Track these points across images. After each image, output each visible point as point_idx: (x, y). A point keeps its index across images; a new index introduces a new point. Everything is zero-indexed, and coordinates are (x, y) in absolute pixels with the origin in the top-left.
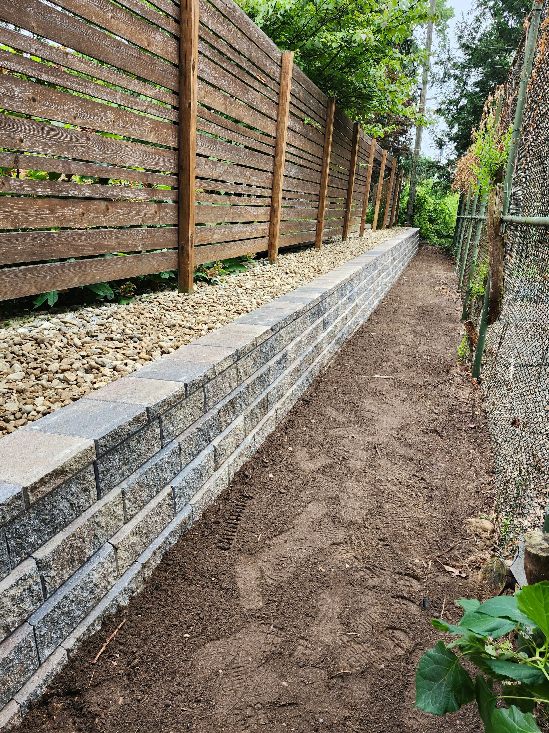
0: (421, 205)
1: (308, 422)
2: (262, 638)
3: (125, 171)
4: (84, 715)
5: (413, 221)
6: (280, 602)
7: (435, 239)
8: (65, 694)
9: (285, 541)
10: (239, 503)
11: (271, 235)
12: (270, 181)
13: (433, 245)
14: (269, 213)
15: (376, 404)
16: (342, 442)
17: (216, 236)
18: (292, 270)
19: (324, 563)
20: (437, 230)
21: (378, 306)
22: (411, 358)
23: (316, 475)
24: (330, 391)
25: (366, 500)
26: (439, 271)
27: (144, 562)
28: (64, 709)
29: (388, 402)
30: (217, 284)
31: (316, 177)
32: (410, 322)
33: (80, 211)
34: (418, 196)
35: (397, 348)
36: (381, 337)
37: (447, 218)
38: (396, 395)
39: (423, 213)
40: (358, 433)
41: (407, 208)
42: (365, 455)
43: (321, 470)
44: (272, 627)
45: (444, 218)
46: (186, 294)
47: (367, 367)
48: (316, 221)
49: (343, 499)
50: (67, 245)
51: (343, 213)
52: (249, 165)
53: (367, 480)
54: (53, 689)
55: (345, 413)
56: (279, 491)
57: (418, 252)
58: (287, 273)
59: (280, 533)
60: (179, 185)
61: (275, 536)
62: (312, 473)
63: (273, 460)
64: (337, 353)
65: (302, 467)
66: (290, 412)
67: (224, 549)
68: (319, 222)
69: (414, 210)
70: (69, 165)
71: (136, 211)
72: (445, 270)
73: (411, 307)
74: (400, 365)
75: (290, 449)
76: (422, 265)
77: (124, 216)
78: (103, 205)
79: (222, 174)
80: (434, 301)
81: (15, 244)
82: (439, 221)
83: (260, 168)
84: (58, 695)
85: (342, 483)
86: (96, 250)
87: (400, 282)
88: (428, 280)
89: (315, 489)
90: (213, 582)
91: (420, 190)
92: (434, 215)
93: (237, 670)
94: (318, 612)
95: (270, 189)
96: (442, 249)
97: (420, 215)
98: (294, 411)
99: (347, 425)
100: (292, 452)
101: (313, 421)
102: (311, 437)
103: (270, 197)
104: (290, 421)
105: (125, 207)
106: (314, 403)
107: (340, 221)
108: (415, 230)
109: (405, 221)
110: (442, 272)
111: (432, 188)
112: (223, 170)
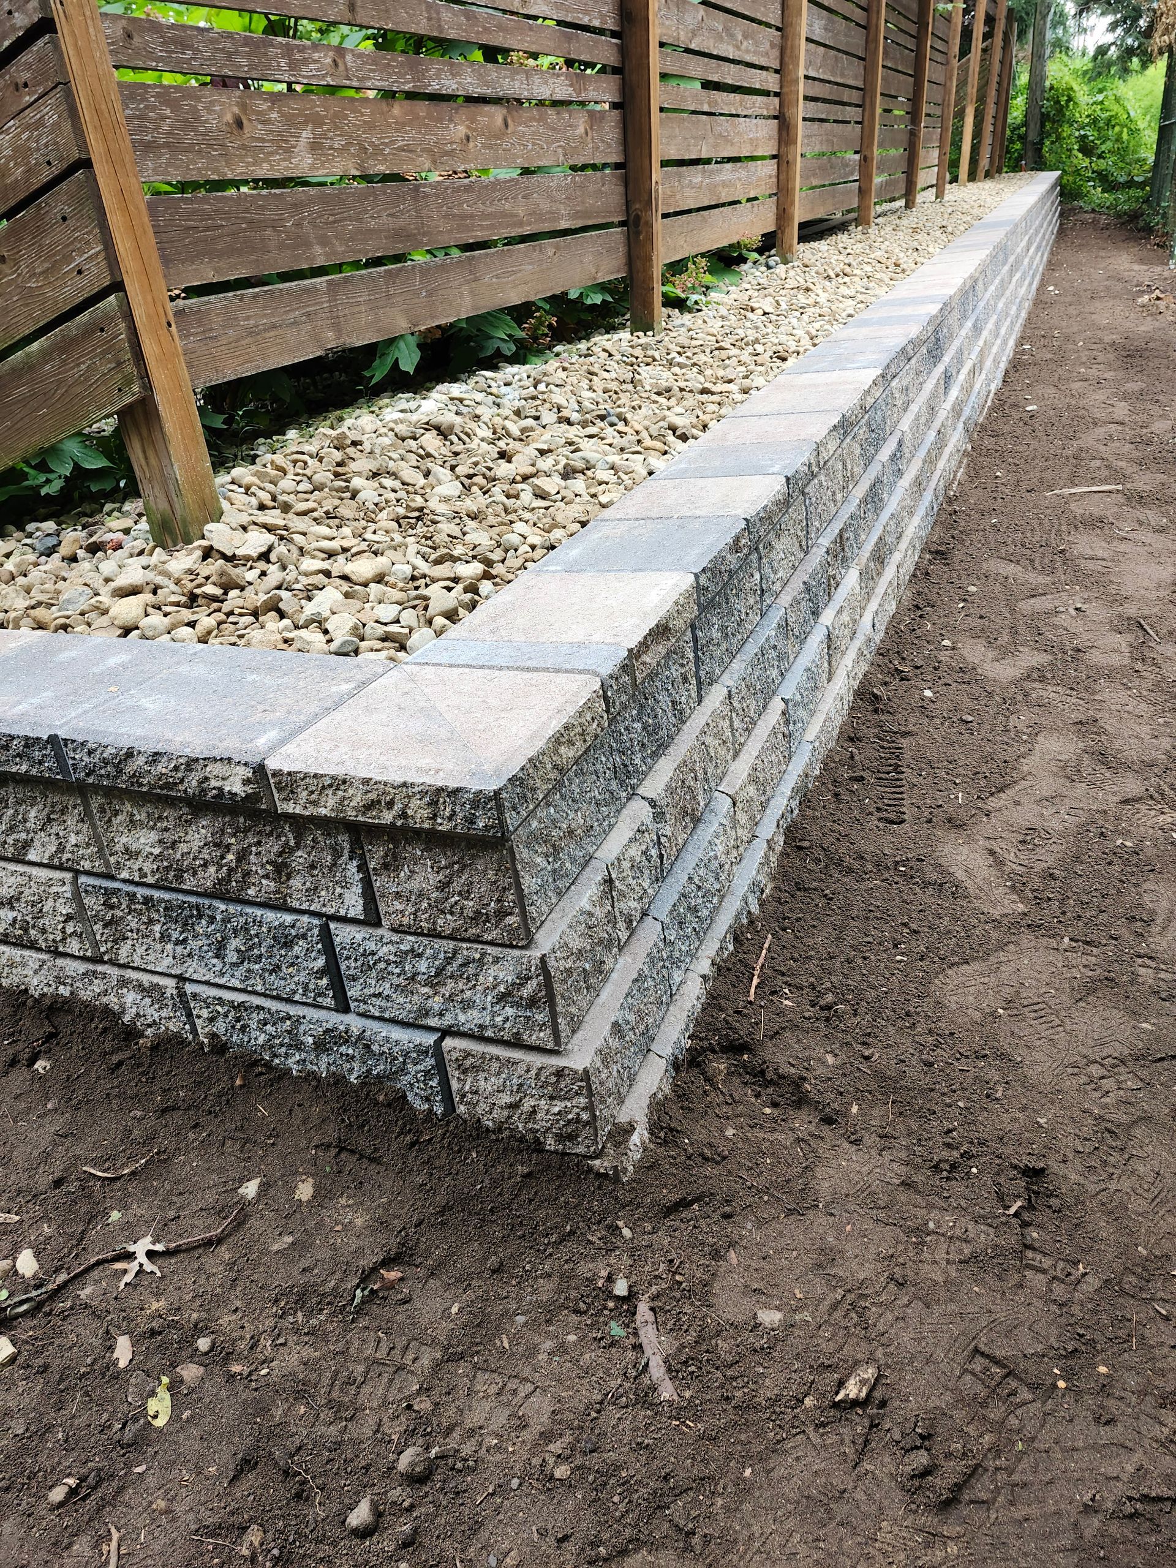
0: (1060, 110)
1: (960, 591)
2: (1057, 959)
3: (531, 28)
4: (771, 1082)
5: (1041, 156)
6: (1062, 902)
7: (1097, 194)
8: (725, 1050)
9: (1017, 803)
10: (886, 744)
11: (782, 192)
12: (776, 53)
13: (1093, 211)
14: (775, 134)
15: (1104, 544)
16: (1057, 621)
17: (688, 192)
18: (838, 270)
19: (1127, 834)
20: (1099, 173)
21: (1016, 353)
22: (1141, 447)
23: (1028, 685)
24: (984, 530)
25: (1161, 720)
26: (1127, 266)
27: (769, 837)
28: (730, 1074)
29: (1128, 536)
30: (699, 311)
31: (855, 40)
32: (1106, 375)
33: (461, 130)
34: (1052, 88)
35: (1101, 432)
36: (1052, 412)
37: (1125, 136)
38: (1140, 523)
39: (1066, 131)
40: (1086, 601)
41: (1025, 124)
42: (1122, 641)
43: (1035, 675)
44: (1066, 940)
45: (1119, 139)
46: (650, 333)
47: (1047, 475)
48: (857, 157)
49: (1109, 723)
50: (446, 216)
51: (905, 137)
52: (741, 10)
53: (1146, 684)
54: (701, 1039)
55: (1037, 564)
56: (961, 720)
57: (1062, 232)
58: (828, 278)
59: (1001, 790)
60: (623, 62)
61: (992, 794)
62: (1017, 682)
63: (917, 668)
64: (965, 453)
65: (990, 674)
66: (914, 575)
67: (892, 822)
68: (865, 159)
69: (1043, 126)
70: (438, 13)
71: (554, 129)
72: (1142, 261)
73: (1094, 347)
74: (1123, 464)
75: (946, 643)
76: (1082, 256)
77: (534, 144)
78: (497, 114)
79: (694, 34)
80: (1142, 328)
81: (366, 211)
82: (1103, 148)
83: (759, 16)
84: (713, 1051)
85: (1093, 694)
86: (492, 227)
87: (1043, 298)
88: (1108, 288)
89: (1036, 710)
90: (903, 875)
91: (1057, 72)
92: (1091, 134)
93: (1036, 1007)
94: (1152, 912)
95: (777, 71)
96: (1119, 216)
97: (1059, 138)
98: (921, 575)
99: (1056, 588)
100: (953, 649)
101: (972, 589)
102: (981, 617)
103: (777, 94)
104: (919, 593)
105: (534, 119)
106: (958, 555)
107: (902, 155)
108: (1049, 177)
109: (1021, 158)
110: (1136, 267)
111: (1095, 58)
112: (695, 22)
